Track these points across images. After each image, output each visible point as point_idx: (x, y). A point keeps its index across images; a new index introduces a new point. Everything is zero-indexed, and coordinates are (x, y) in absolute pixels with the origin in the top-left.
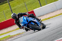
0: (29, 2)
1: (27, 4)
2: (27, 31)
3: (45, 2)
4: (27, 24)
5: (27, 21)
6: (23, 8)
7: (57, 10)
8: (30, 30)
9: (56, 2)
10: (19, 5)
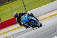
0: (15, 8)
1: (13, 10)
2: (27, 28)
3: (30, 8)
4: (28, 22)
5: (28, 19)
6: (10, 13)
7: (41, 15)
8: (30, 27)
9: (40, 7)
10: (6, 10)
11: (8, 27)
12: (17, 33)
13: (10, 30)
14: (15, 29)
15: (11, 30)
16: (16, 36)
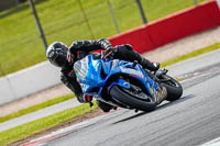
11: (171, 45)
12: (209, 68)
13: (181, 54)
14: (200, 52)
15: (184, 57)
16: (205, 79)
